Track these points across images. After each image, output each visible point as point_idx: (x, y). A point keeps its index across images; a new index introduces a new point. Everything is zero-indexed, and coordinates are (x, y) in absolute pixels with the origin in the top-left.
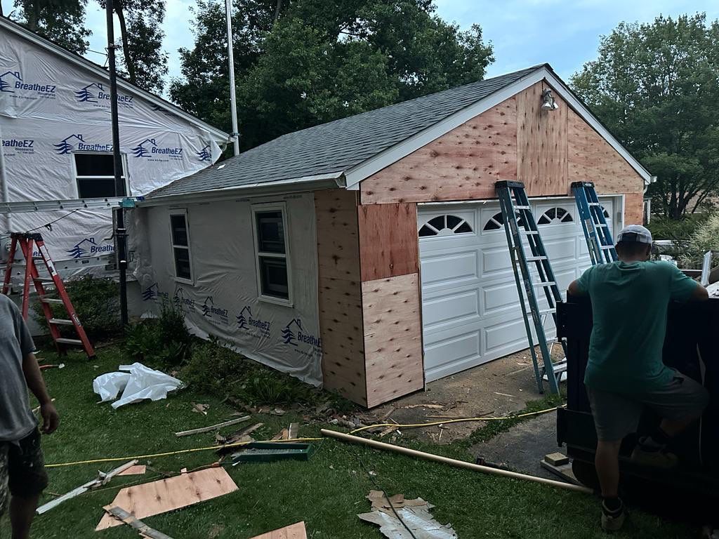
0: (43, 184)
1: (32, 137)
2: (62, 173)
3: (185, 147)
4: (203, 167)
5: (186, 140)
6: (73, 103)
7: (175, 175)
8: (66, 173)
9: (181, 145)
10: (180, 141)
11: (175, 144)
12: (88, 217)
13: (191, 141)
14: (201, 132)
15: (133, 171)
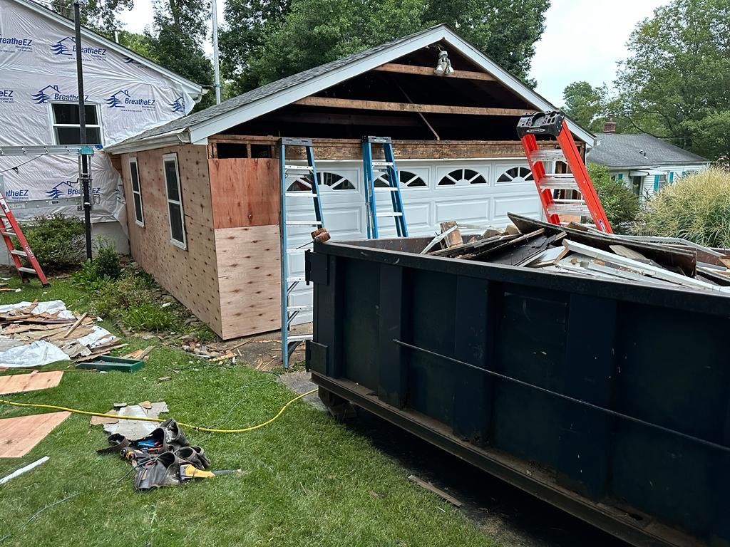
0: (23, 131)
1: (12, 88)
2: (40, 121)
3: (158, 98)
4: (175, 117)
5: (158, 91)
6: (49, 55)
7: (148, 124)
8: (44, 122)
9: (153, 96)
10: (152, 93)
11: (148, 95)
12: (65, 162)
13: (164, 92)
14: (173, 84)
15: (107, 121)
